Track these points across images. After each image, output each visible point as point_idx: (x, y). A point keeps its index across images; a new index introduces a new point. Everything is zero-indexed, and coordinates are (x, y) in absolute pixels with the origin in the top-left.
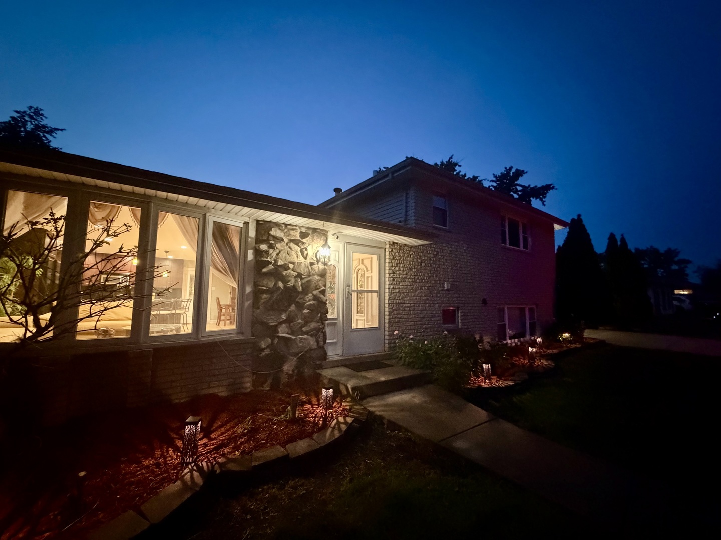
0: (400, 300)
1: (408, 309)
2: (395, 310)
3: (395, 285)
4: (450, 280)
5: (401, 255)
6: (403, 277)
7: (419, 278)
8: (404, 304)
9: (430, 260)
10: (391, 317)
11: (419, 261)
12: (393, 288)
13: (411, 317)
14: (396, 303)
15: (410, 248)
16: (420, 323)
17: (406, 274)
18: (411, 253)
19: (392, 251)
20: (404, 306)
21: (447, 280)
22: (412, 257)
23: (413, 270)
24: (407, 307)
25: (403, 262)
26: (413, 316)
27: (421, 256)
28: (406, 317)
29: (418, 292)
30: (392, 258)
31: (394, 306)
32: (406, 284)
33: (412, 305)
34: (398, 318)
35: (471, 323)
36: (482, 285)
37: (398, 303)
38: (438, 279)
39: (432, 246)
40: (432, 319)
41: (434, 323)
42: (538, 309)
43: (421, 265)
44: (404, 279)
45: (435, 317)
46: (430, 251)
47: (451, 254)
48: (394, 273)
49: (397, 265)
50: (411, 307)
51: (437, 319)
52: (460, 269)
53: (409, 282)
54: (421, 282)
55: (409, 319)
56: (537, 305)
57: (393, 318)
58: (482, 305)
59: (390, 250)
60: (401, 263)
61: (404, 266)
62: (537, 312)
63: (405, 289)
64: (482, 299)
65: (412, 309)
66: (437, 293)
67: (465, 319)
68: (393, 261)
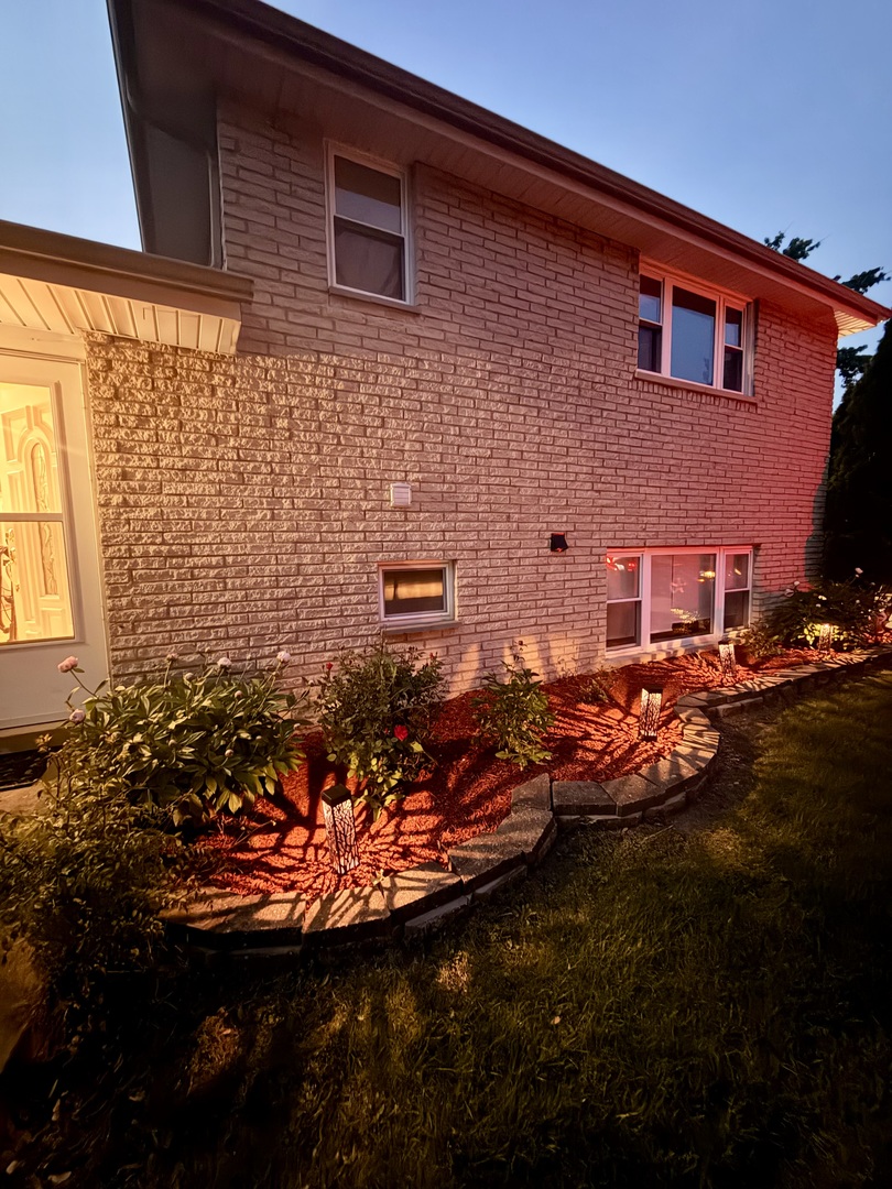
0: (164, 543)
1: (212, 573)
2: (144, 578)
3: (134, 492)
4: (411, 477)
5: (160, 384)
6: (179, 465)
7: (264, 469)
8: (191, 555)
9: (318, 407)
10: (124, 601)
11: (263, 410)
12: (125, 503)
13: (227, 596)
14: (145, 555)
15: (211, 362)
16: (272, 614)
17: (195, 455)
18: (216, 380)
19: (109, 367)
20: (191, 562)
21: (400, 476)
22: (220, 393)
23: (232, 442)
24: (210, 567)
25: (177, 413)
26: (240, 594)
27: (268, 395)
28: (203, 598)
29: (259, 515)
30: (109, 394)
31: (136, 564)
32: (197, 489)
33: (230, 560)
34: (159, 604)
35: (501, 607)
36: (551, 491)
37: (158, 554)
38: (353, 473)
39: (325, 359)
40: (332, 601)
41: (342, 611)
42: (758, 559)
43: (271, 424)
44: (184, 470)
45: (342, 594)
46: (315, 376)
47: (417, 389)
48: (130, 451)
49: (142, 420)
50: (225, 565)
51: (354, 599)
52: (459, 441)
53: (211, 482)
54: (275, 484)
55: (216, 604)
56: (757, 547)
57: (131, 605)
58: (549, 552)
59: (99, 364)
60: (166, 413)
61: (181, 425)
62: (754, 568)
63: (189, 505)
64: (548, 535)
65: (231, 571)
66: (352, 520)
67: (477, 595)
68: (117, 406)
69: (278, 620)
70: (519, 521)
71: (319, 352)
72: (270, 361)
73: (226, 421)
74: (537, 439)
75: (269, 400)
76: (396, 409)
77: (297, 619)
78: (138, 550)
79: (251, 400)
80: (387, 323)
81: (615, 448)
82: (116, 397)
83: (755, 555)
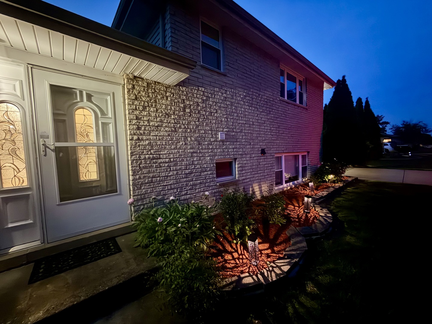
0: (151, 154)
1: (166, 165)
2: (145, 168)
3: (141, 134)
4: (225, 130)
5: (150, 94)
6: (156, 125)
7: (183, 127)
8: (160, 158)
9: (198, 105)
10: (137, 177)
11: (182, 105)
12: (138, 139)
13: (171, 173)
14: (145, 159)
16: (185, 179)
17: (161, 121)
18: (168, 94)
20: (160, 161)
21: (221, 129)
22: (169, 99)
23: (173, 117)
24: (166, 163)
25: (156, 105)
26: (175, 172)
27: (184, 100)
28: (163, 174)
29: (181, 143)
30: (134, 98)
31: (141, 162)
32: (162, 134)
33: (172, 160)
34: (149, 177)
35: (249, 174)
36: (261, 135)
37: (149, 158)
38: (209, 128)
39: (200, 89)
40: (203, 174)
41: (206, 177)
42: (309, 156)
43: (184, 111)
44: (157, 127)
45: (206, 171)
46: (197, 94)
47: (226, 100)
48: (140, 119)
49: (144, 108)
50: (171, 162)
51: (209, 173)
52: (237, 118)
53: (166, 131)
54: (186, 132)
55: (167, 176)
56: (308, 152)
57: (140, 178)
58: (260, 155)
59: (130, 86)
60: (152, 105)
61: (157, 110)
62: (308, 159)
63: (159, 140)
64: (260, 149)
65: (172, 164)
66: (208, 145)
67: (243, 170)
68: (136, 102)
69: (187, 181)
70: (253, 145)
71: (198, 86)
72: (184, 88)
73: (171, 109)
74: (257, 118)
75: (184, 102)
76: (220, 107)
77: (192, 181)
78: (143, 157)
79: (179, 102)
80: (218, 78)
81: (276, 121)
82: (136, 99)
83: (308, 155)
